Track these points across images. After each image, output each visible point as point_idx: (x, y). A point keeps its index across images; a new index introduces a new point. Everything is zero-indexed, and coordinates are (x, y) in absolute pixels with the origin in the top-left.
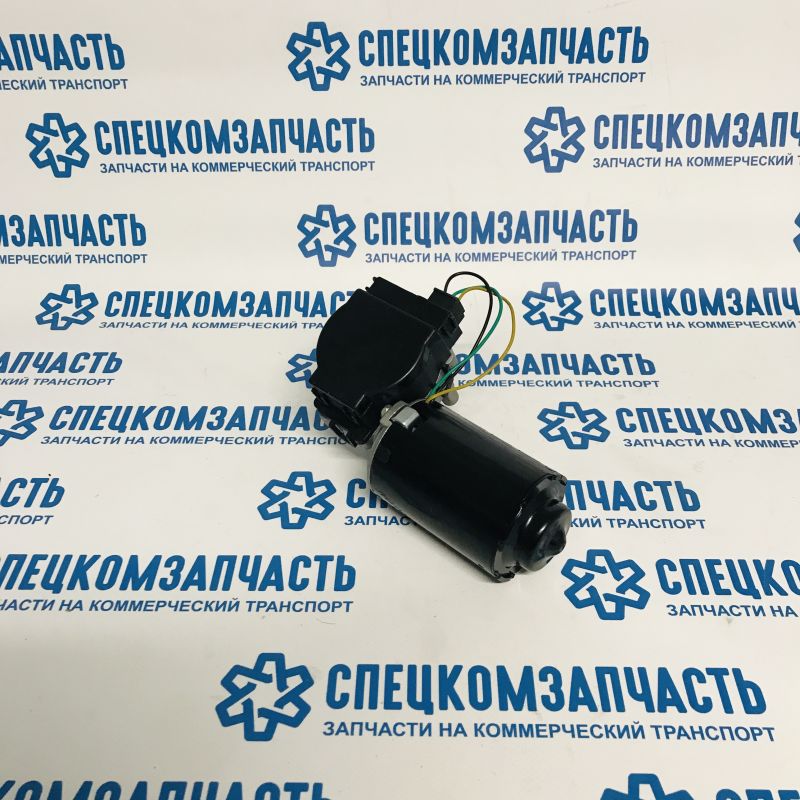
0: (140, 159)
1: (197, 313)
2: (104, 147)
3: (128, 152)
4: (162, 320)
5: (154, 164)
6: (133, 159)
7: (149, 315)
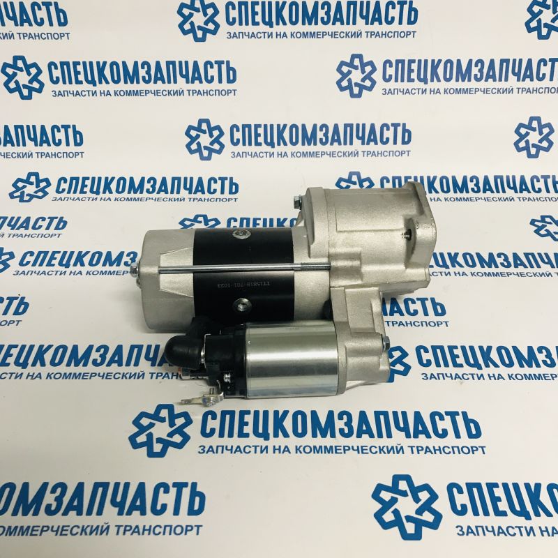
0: (79, 88)
1: (117, 191)
2: (55, 79)
3: (71, 83)
4: (94, 196)
5: (89, 91)
6: (74, 87)
7: (86, 193)
